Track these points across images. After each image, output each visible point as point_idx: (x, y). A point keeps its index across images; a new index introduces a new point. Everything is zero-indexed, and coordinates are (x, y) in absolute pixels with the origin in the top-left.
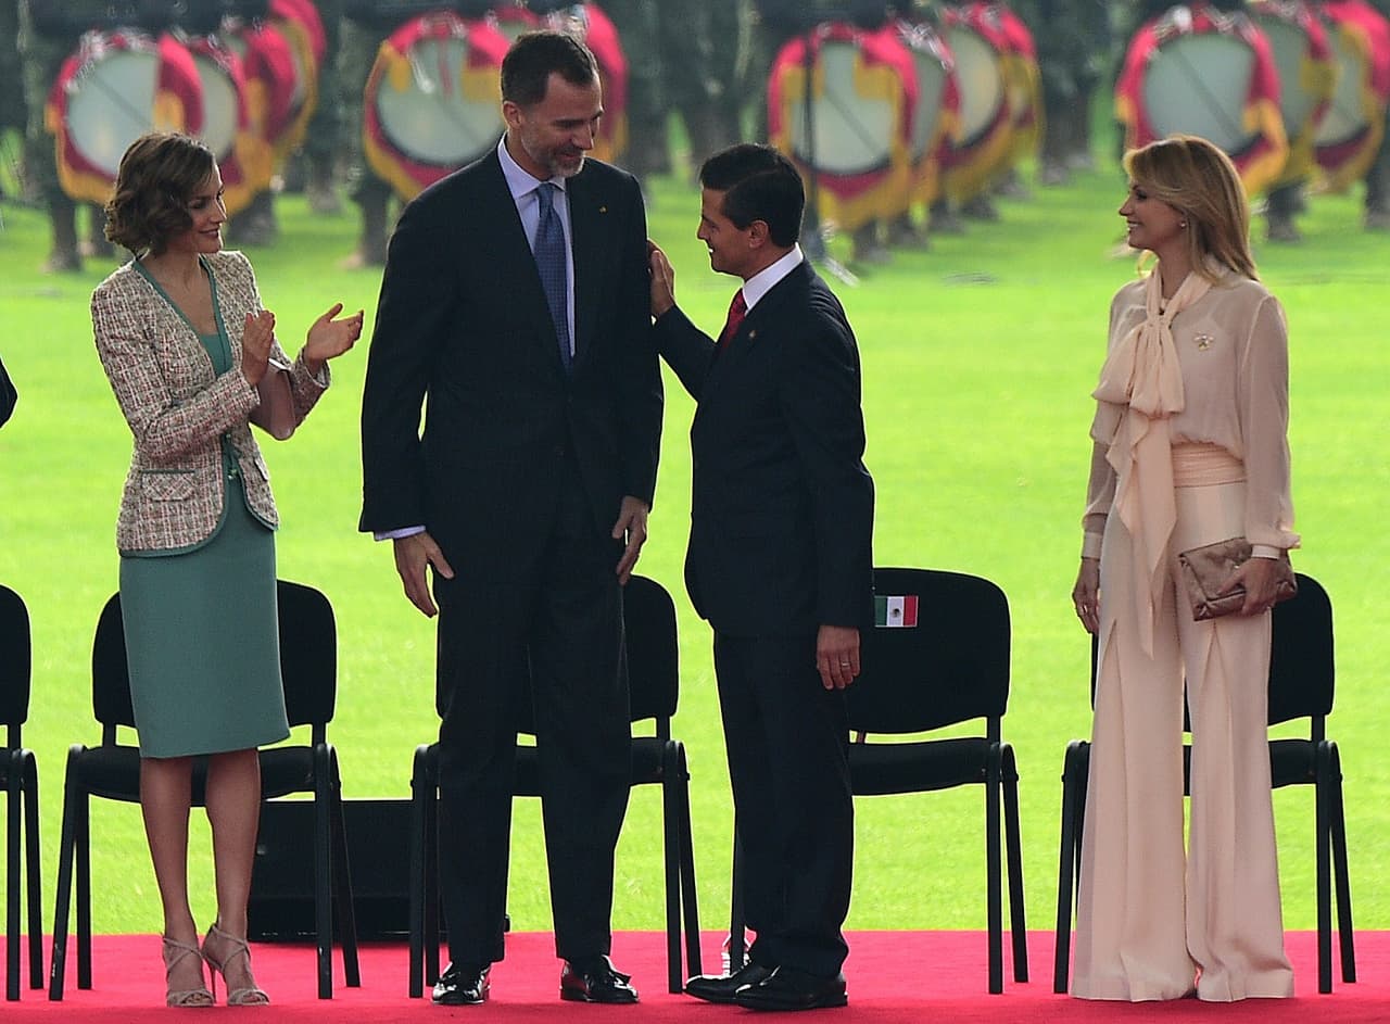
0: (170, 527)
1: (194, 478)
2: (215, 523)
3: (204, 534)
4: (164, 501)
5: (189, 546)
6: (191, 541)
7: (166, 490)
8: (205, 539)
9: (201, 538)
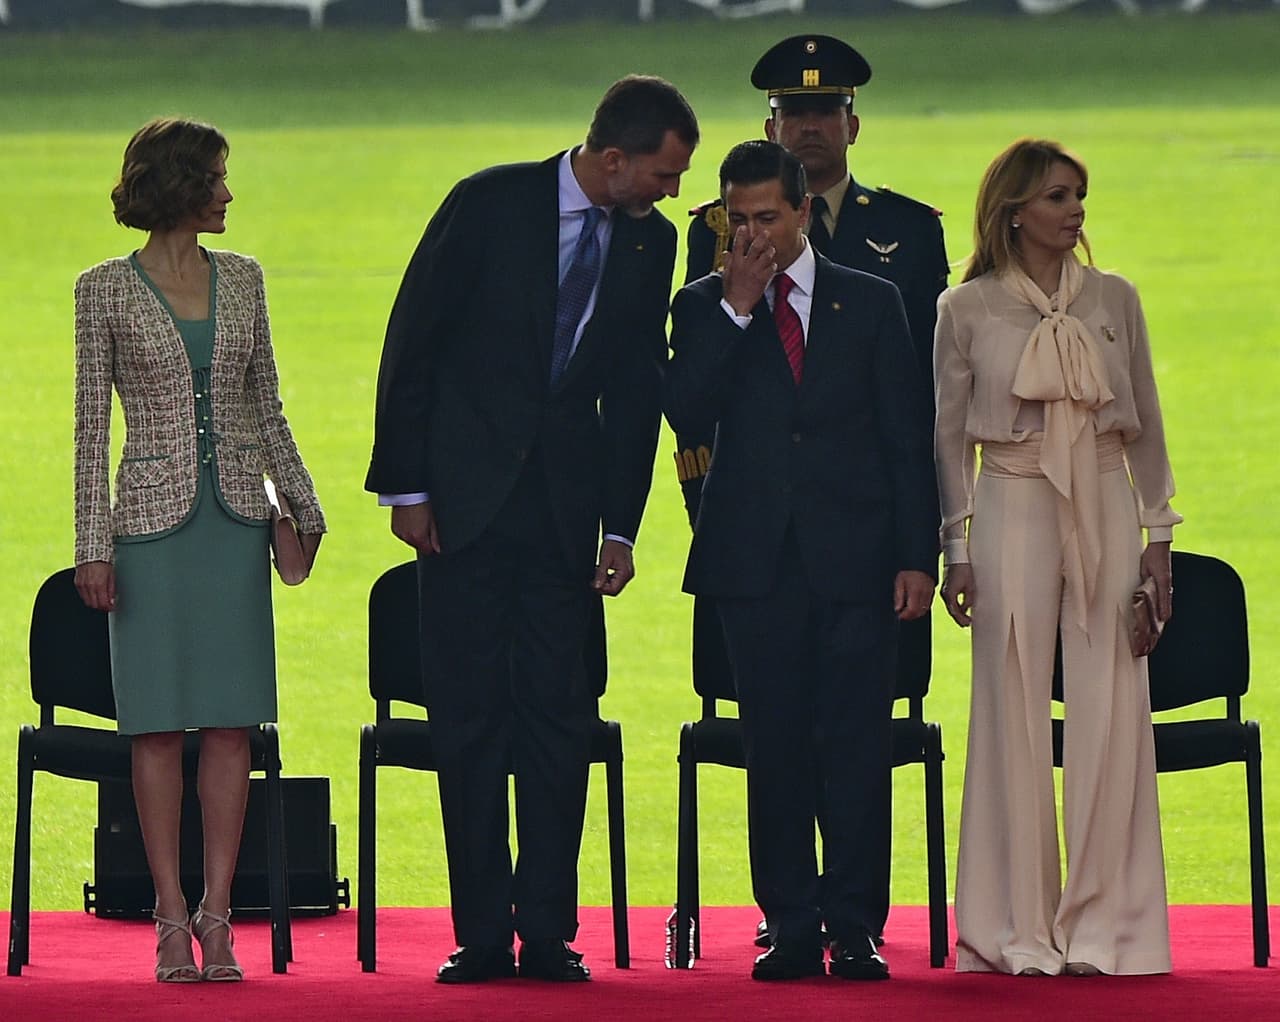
0: (145, 514)
1: (169, 463)
2: (188, 507)
3: (178, 518)
4: (141, 487)
5: (164, 530)
6: (165, 525)
7: (143, 476)
8: (179, 522)
9: (176, 522)
